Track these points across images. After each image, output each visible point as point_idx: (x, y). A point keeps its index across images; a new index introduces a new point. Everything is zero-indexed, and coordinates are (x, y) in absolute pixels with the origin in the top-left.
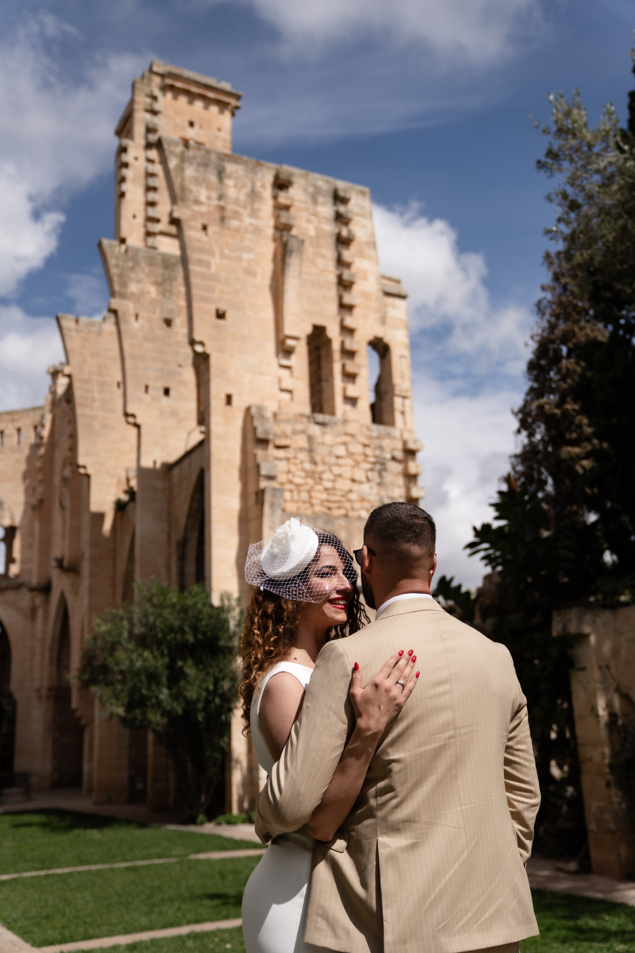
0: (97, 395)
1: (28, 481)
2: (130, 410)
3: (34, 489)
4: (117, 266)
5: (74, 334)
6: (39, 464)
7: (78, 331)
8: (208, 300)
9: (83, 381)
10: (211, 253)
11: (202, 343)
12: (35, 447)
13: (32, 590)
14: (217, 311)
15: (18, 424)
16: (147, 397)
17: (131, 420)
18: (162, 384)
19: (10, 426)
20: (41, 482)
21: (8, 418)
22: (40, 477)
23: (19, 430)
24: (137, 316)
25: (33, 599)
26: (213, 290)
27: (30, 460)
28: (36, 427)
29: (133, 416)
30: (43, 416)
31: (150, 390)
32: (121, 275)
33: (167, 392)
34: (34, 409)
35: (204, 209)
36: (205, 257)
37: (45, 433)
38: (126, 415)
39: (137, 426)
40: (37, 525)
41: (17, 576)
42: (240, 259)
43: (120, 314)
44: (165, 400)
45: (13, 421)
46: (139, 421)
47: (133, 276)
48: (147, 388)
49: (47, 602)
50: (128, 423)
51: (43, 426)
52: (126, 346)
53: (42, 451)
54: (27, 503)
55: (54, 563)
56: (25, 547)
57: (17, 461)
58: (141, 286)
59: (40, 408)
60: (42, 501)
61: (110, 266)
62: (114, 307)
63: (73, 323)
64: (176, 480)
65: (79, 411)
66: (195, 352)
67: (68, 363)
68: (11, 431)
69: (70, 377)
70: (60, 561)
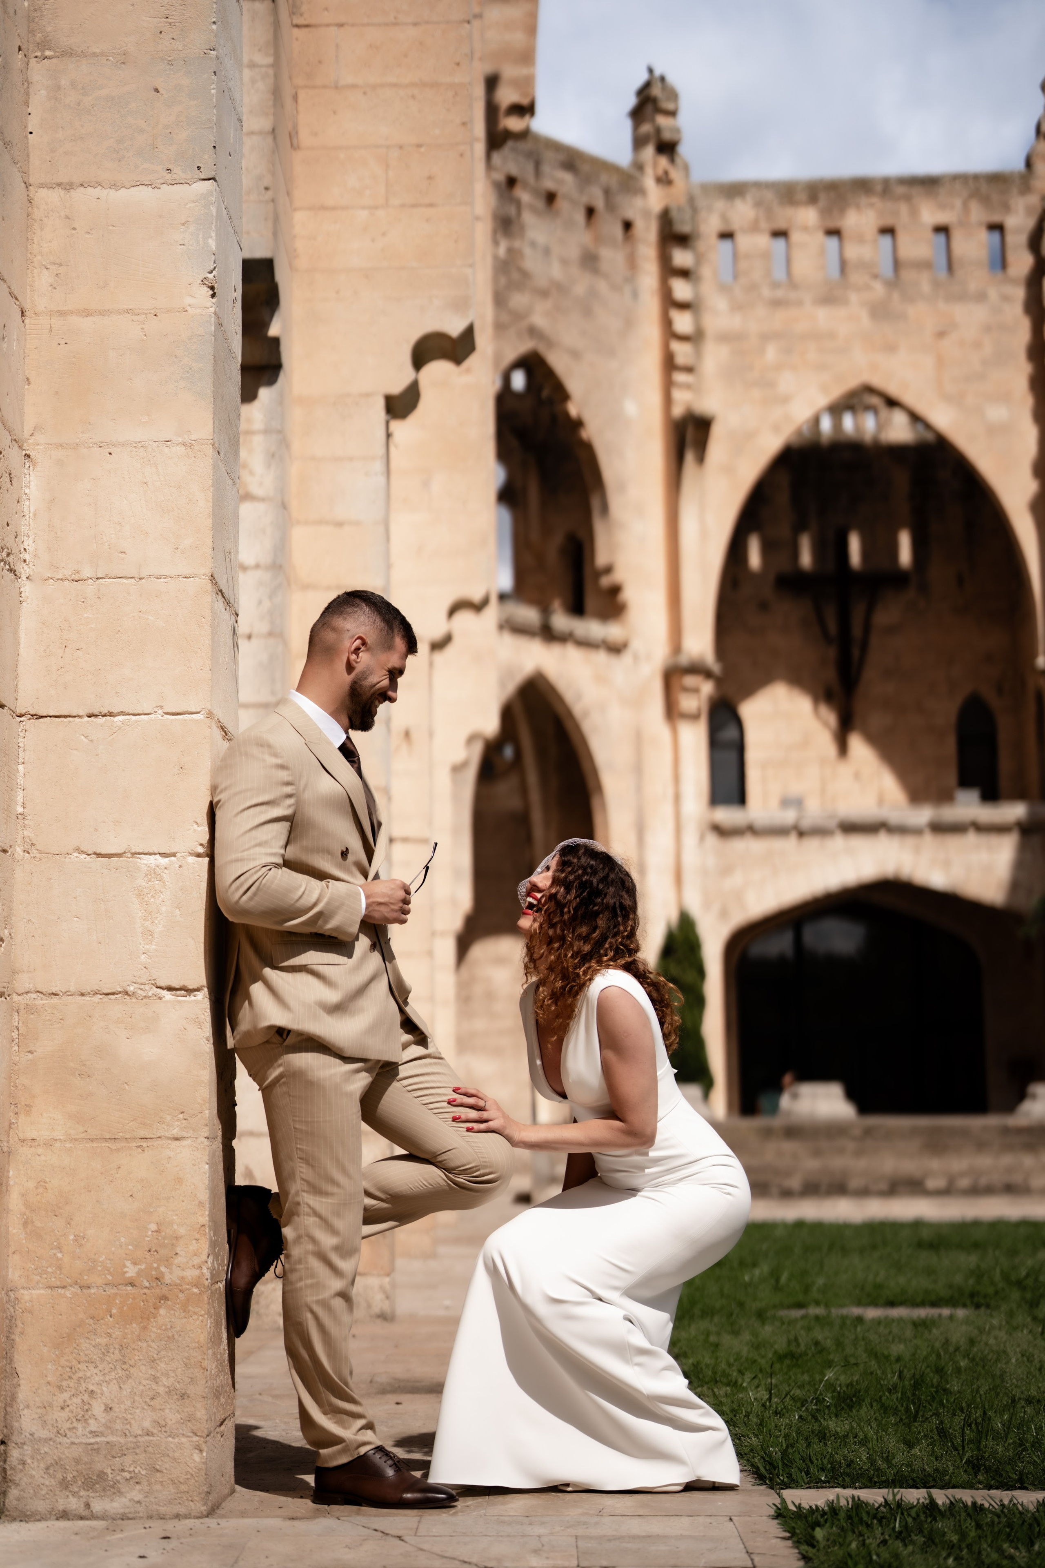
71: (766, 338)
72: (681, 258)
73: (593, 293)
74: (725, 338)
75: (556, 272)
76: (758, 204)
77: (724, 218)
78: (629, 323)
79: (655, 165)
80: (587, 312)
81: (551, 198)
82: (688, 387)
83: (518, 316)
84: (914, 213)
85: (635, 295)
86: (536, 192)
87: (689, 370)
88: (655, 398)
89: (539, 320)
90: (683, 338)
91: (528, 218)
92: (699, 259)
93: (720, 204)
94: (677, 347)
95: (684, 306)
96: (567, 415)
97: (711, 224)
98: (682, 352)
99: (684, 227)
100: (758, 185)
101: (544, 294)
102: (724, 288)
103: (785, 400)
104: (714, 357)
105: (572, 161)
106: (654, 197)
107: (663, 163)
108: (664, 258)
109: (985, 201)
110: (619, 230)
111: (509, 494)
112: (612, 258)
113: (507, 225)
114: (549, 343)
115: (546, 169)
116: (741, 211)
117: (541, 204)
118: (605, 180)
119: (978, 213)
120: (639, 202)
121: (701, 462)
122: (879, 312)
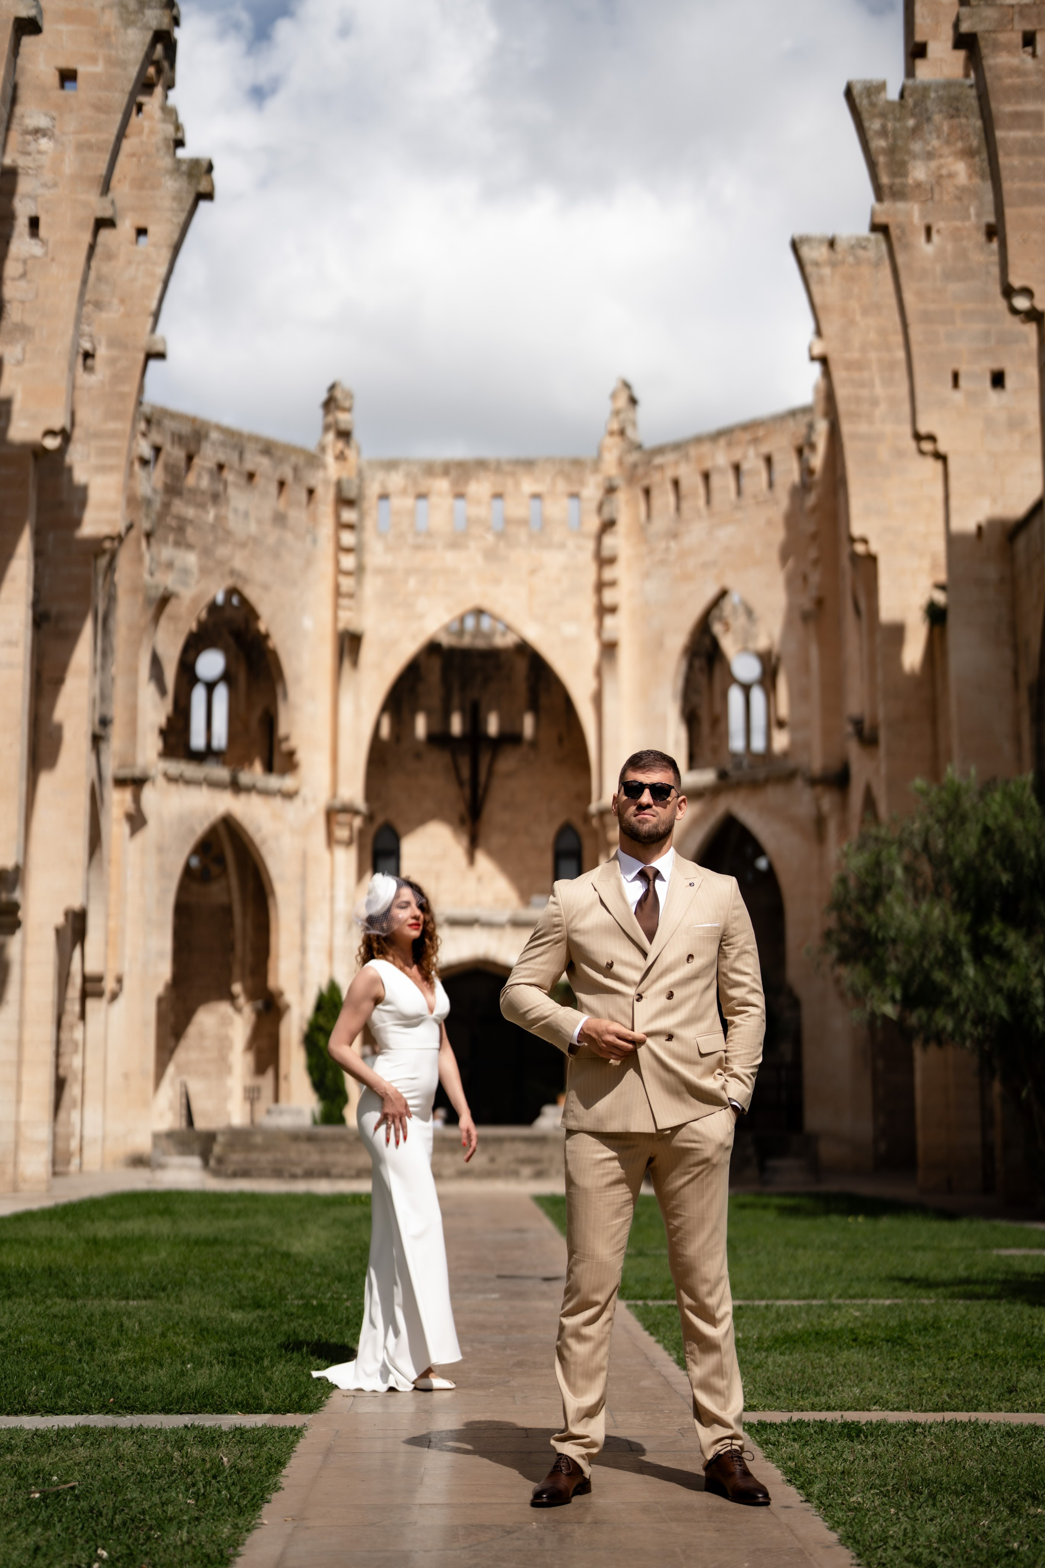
0: (879, 390)
1: (791, 563)
2: (923, 429)
3: (805, 579)
4: (885, 134)
5: (826, 271)
6: (809, 527)
7: (833, 265)
8: (1037, 198)
9: (850, 366)
11: (1027, 292)
12: (802, 488)
13: (813, 782)
15: (765, 449)
16: (958, 397)
17: (927, 446)
18: (989, 365)
19: (751, 452)
20: (816, 562)
21: (747, 436)
22: (813, 553)
23: (768, 460)
24: (928, 230)
25: (817, 801)
27: (791, 520)
28: (800, 451)
29: (932, 438)
30: (811, 427)
31: (962, 382)
32: (891, 151)
33: (998, 380)
34: (793, 413)
37: (817, 461)
39: (943, 458)
40: (814, 652)
41: (786, 754)
43: (894, 232)
44: (994, 397)
45: (755, 441)
46: (943, 447)
47: (916, 146)
48: (956, 377)
49: (844, 805)
50: (922, 452)
51: (812, 447)
52: (909, 298)
53: (811, 499)
54: (791, 608)
55: (849, 729)
56: (798, 696)
57: (769, 522)
58: (933, 164)
59: (806, 410)
60: (820, 602)
61: (870, 134)
62: (881, 219)
63: (824, 250)
64: (1022, 560)
65: (846, 428)
66: (1014, 311)
67: (819, 332)
68: (752, 463)
69: (824, 361)
70: (858, 724)
71: (408, 572)
72: (348, 515)
73: (281, 542)
74: (380, 571)
75: (253, 528)
76: (408, 475)
77: (383, 485)
78: (309, 562)
79: (334, 446)
80: (276, 555)
81: (251, 476)
82: (350, 609)
83: (221, 563)
84: (517, 485)
85: (315, 541)
86: (239, 473)
87: (351, 596)
88: (328, 615)
89: (238, 563)
90: (348, 573)
91: (232, 491)
92: (362, 517)
93: (380, 475)
94: (344, 580)
95: (348, 550)
96: (258, 631)
97: (373, 489)
98: (347, 583)
99: (351, 492)
100: (408, 462)
101: (243, 545)
102: (381, 535)
103: (421, 617)
104: (371, 585)
105: (268, 449)
106: (332, 470)
107: (340, 445)
108: (337, 516)
109: (567, 477)
110: (304, 496)
111: (227, 677)
112: (298, 515)
113: (216, 498)
114: (246, 580)
115: (248, 456)
116: (396, 480)
117: (243, 481)
118: (293, 459)
119: (562, 486)
120: (320, 474)
121: (355, 663)
122: (490, 555)
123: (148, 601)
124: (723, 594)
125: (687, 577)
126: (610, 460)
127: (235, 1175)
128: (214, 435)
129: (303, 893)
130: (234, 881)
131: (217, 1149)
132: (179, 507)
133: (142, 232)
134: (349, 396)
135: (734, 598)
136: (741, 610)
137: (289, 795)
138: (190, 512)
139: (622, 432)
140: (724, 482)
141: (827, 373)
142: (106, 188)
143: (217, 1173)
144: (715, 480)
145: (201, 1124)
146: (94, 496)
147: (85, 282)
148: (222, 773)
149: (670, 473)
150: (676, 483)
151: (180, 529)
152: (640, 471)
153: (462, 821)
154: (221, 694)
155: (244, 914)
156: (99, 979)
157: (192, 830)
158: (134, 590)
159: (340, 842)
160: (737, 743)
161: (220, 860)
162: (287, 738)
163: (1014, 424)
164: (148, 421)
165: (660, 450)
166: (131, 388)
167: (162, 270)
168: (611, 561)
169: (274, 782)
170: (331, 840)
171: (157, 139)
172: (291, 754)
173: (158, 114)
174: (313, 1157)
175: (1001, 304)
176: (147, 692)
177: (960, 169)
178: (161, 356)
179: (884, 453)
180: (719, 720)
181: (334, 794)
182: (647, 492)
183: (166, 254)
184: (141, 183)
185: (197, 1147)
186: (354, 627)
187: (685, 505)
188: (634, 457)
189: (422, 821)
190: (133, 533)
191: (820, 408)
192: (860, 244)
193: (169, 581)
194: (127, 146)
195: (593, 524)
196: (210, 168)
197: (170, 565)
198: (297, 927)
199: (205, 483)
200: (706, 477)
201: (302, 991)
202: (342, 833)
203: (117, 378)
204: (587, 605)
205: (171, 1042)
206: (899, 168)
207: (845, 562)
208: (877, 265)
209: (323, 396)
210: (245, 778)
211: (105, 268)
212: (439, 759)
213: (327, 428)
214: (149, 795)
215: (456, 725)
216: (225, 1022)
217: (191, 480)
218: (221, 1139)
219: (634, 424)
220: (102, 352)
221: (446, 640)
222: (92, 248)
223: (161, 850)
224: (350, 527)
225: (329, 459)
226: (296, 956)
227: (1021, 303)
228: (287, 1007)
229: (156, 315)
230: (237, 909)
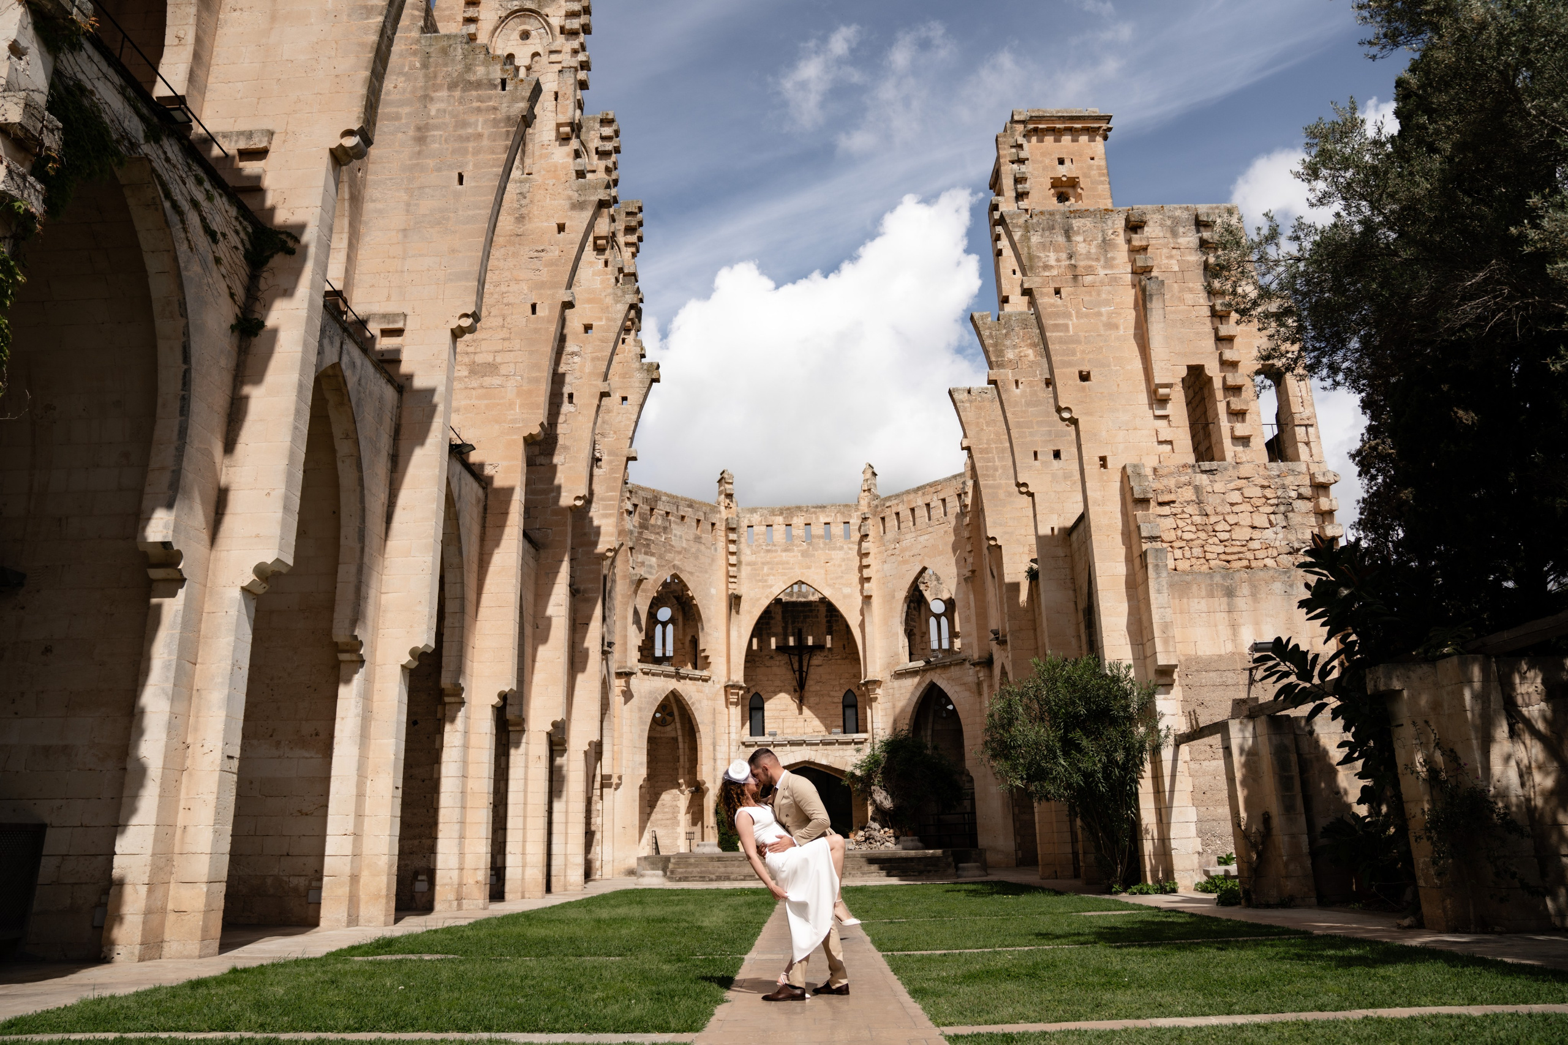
0: (998, 463)
1: (958, 552)
2: (1020, 481)
3: (965, 560)
4: (991, 336)
5: (967, 405)
6: (966, 534)
7: (971, 402)
8: (1069, 364)
9: (982, 451)
10: (1068, 315)
11: (1068, 409)
12: (962, 515)
13: (974, 664)
14: (1080, 373)
15: (941, 495)
16: (1037, 464)
17: (1023, 489)
18: (1052, 448)
19: (935, 497)
20: (970, 552)
21: (933, 490)
22: (969, 547)
23: (944, 500)
24: (1017, 382)
25: (977, 672)
26: (1074, 353)
27: (956, 530)
28: (959, 496)
29: (1025, 485)
30: (964, 483)
31: (1039, 457)
32: (996, 345)
33: (1057, 455)
34: (955, 477)
35: (1055, 272)
36: (1061, 321)
37: (968, 501)
38: (1018, 485)
39: (1032, 495)
40: (972, 597)
41: (960, 651)
42: (1099, 314)
43: (999, 384)
44: (1056, 463)
45: (936, 492)
46: (1031, 490)
47: (1008, 343)
48: (1036, 453)
49: (991, 676)
50: (1021, 493)
51: (966, 493)
52: (1009, 416)
54: (959, 576)
55: (991, 636)
56: (965, 620)
57: (946, 533)
58: (1017, 351)
59: (960, 475)
60: (973, 572)
61: (984, 337)
62: (994, 378)
63: (966, 394)
64: (1075, 545)
65: (982, 482)
66: (1063, 419)
67: (965, 436)
68: (936, 503)
69: (968, 449)
70: (996, 633)
71: (763, 564)
72: (732, 536)
73: (698, 550)
74: (749, 564)
75: (684, 544)
76: (762, 515)
77: (749, 521)
78: (713, 560)
79: (724, 502)
80: (696, 558)
81: (683, 518)
82: (734, 584)
83: (668, 562)
84: (817, 518)
85: (716, 549)
86: (677, 517)
87: (735, 577)
88: (724, 587)
89: (677, 562)
90: (733, 565)
91: (673, 526)
92: (739, 537)
93: (748, 516)
94: (730, 568)
95: (733, 554)
96: (688, 596)
97: (745, 523)
98: (732, 570)
99: (733, 525)
100: (761, 508)
101: (679, 553)
102: (749, 546)
103: (771, 586)
104: (745, 571)
105: (691, 504)
106: (724, 514)
107: (728, 501)
108: (727, 536)
109: (843, 513)
110: (710, 527)
111: (672, 620)
112: (707, 537)
113: (665, 529)
114: (681, 571)
115: (681, 508)
116: (756, 518)
117: (679, 521)
118: (704, 509)
119: (840, 519)
120: (718, 516)
121: (738, 612)
122: (805, 554)
123: (632, 582)
124: (924, 569)
125: (905, 562)
126: (864, 503)
127: (680, 880)
128: (664, 498)
129: (714, 730)
130: (678, 725)
131: (671, 866)
132: (647, 534)
133: (624, 399)
134: (732, 477)
135: (929, 572)
136: (933, 577)
137: (706, 680)
138: (653, 537)
139: (869, 490)
140: (921, 513)
141: (971, 456)
142: (606, 379)
143: (671, 879)
144: (917, 512)
145: (663, 852)
146: (603, 530)
147: (595, 423)
148: (672, 669)
149: (894, 510)
150: (897, 514)
151: (648, 545)
152: (879, 509)
153: (795, 691)
154: (670, 628)
155: (684, 742)
156: (610, 777)
157: (656, 699)
158: (624, 577)
159: (732, 703)
160: (935, 645)
161: (671, 714)
162: (704, 650)
163: (1067, 476)
164: (631, 492)
165: (889, 498)
166: (619, 475)
167: (635, 417)
168: (867, 554)
169: (698, 673)
170: (728, 703)
171: (632, 354)
172: (707, 657)
173: (633, 343)
174: (721, 870)
175: (1056, 416)
176: (632, 629)
177: (1030, 353)
178: (634, 459)
179: (1002, 494)
180: (926, 633)
181: (729, 680)
182: (883, 519)
183: (637, 409)
184: (624, 376)
185: (660, 865)
186: (736, 592)
187: (902, 525)
188: (876, 502)
189: (775, 693)
190: (623, 548)
191: (969, 474)
192: (983, 391)
193: (642, 572)
194: (616, 359)
195: (856, 536)
196: (658, 367)
197: (643, 564)
198: (711, 748)
199: (659, 522)
200: (913, 510)
201: (715, 782)
202: (734, 699)
203: (613, 470)
204: (855, 577)
205: (648, 810)
206: (1000, 353)
207: (986, 551)
208: (992, 401)
209: (719, 477)
210: (682, 671)
211: (607, 417)
212: (782, 659)
213: (720, 493)
214: (633, 680)
215: (791, 642)
216: (676, 799)
217: (652, 521)
218: (672, 860)
219: (875, 485)
220: (605, 458)
221: (784, 598)
222: (599, 406)
223: (640, 709)
224: (734, 542)
225: (722, 508)
226: (711, 762)
227: (1066, 415)
228: (708, 789)
229: (632, 439)
230: (680, 739)
